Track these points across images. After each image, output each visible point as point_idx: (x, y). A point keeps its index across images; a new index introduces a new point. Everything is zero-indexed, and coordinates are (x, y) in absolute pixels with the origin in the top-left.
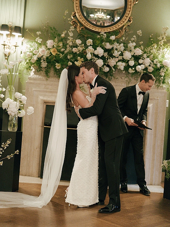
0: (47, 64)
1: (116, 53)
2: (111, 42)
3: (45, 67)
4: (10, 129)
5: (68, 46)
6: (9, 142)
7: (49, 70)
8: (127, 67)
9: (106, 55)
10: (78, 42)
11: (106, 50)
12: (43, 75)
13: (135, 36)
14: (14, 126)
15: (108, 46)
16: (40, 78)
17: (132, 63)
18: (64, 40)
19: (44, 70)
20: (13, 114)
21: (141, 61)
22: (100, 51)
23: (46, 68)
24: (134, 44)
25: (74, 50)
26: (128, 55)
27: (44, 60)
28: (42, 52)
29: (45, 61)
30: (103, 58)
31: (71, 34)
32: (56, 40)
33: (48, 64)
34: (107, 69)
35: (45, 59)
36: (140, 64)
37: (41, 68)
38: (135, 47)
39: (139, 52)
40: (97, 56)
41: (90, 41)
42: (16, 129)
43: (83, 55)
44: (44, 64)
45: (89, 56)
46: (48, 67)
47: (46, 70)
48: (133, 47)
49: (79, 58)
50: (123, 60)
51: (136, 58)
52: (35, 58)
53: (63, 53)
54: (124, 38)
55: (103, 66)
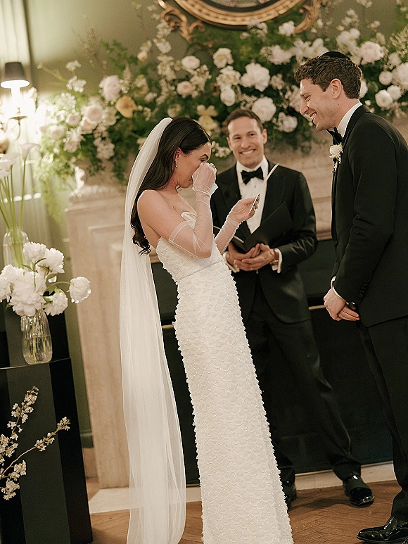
0: (112, 146)
2: (285, 42)
3: (111, 158)
4: (31, 358)
5: (163, 83)
6: (30, 399)
7: (123, 162)
9: (278, 82)
10: (190, 63)
11: (274, 69)
12: (110, 181)
13: (351, 12)
14: (40, 345)
15: (279, 55)
16: (104, 193)
18: (149, 71)
19: (110, 166)
20: (30, 311)
21: (385, 78)
22: (257, 75)
23: (115, 160)
24: (355, 33)
25: (183, 88)
27: (103, 139)
28: (94, 116)
29: (108, 139)
30: (270, 92)
31: (164, 47)
32: (127, 73)
33: (115, 145)
34: (289, 123)
35: (105, 134)
36: (385, 87)
37: (100, 161)
38: (360, 42)
40: (253, 92)
41: (223, 55)
42: (47, 356)
43: (210, 95)
44: (105, 150)
45: (228, 96)
46: (120, 156)
47: (115, 164)
48: (353, 45)
49: (200, 108)
51: (371, 72)
52: (75, 137)
53: (152, 105)
54: (320, 23)
55: (276, 115)
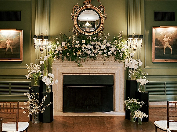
1: (97, 47)
2: (94, 41)
4: (47, 91)
5: (72, 44)
7: (64, 57)
8: (103, 53)
9: (92, 47)
10: (78, 42)
11: (91, 45)
13: (106, 37)
14: (49, 90)
15: (93, 43)
16: (59, 62)
17: (105, 51)
18: (70, 41)
20: (48, 84)
21: (110, 49)
22: (89, 46)
24: (106, 41)
25: (76, 46)
26: (103, 47)
27: (61, 53)
28: (60, 48)
30: (91, 49)
31: (74, 39)
32: (66, 41)
33: (63, 54)
34: (93, 55)
36: (110, 51)
38: (107, 42)
39: (108, 45)
40: (88, 49)
41: (83, 41)
42: (50, 91)
43: (80, 48)
44: (61, 55)
45: (83, 49)
47: (62, 57)
48: (105, 43)
49: (78, 50)
50: (101, 50)
51: (108, 48)
52: (56, 52)
53: (70, 48)
54: (101, 39)
55: (91, 54)
